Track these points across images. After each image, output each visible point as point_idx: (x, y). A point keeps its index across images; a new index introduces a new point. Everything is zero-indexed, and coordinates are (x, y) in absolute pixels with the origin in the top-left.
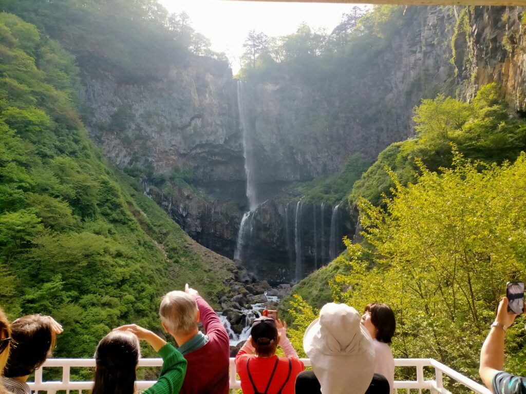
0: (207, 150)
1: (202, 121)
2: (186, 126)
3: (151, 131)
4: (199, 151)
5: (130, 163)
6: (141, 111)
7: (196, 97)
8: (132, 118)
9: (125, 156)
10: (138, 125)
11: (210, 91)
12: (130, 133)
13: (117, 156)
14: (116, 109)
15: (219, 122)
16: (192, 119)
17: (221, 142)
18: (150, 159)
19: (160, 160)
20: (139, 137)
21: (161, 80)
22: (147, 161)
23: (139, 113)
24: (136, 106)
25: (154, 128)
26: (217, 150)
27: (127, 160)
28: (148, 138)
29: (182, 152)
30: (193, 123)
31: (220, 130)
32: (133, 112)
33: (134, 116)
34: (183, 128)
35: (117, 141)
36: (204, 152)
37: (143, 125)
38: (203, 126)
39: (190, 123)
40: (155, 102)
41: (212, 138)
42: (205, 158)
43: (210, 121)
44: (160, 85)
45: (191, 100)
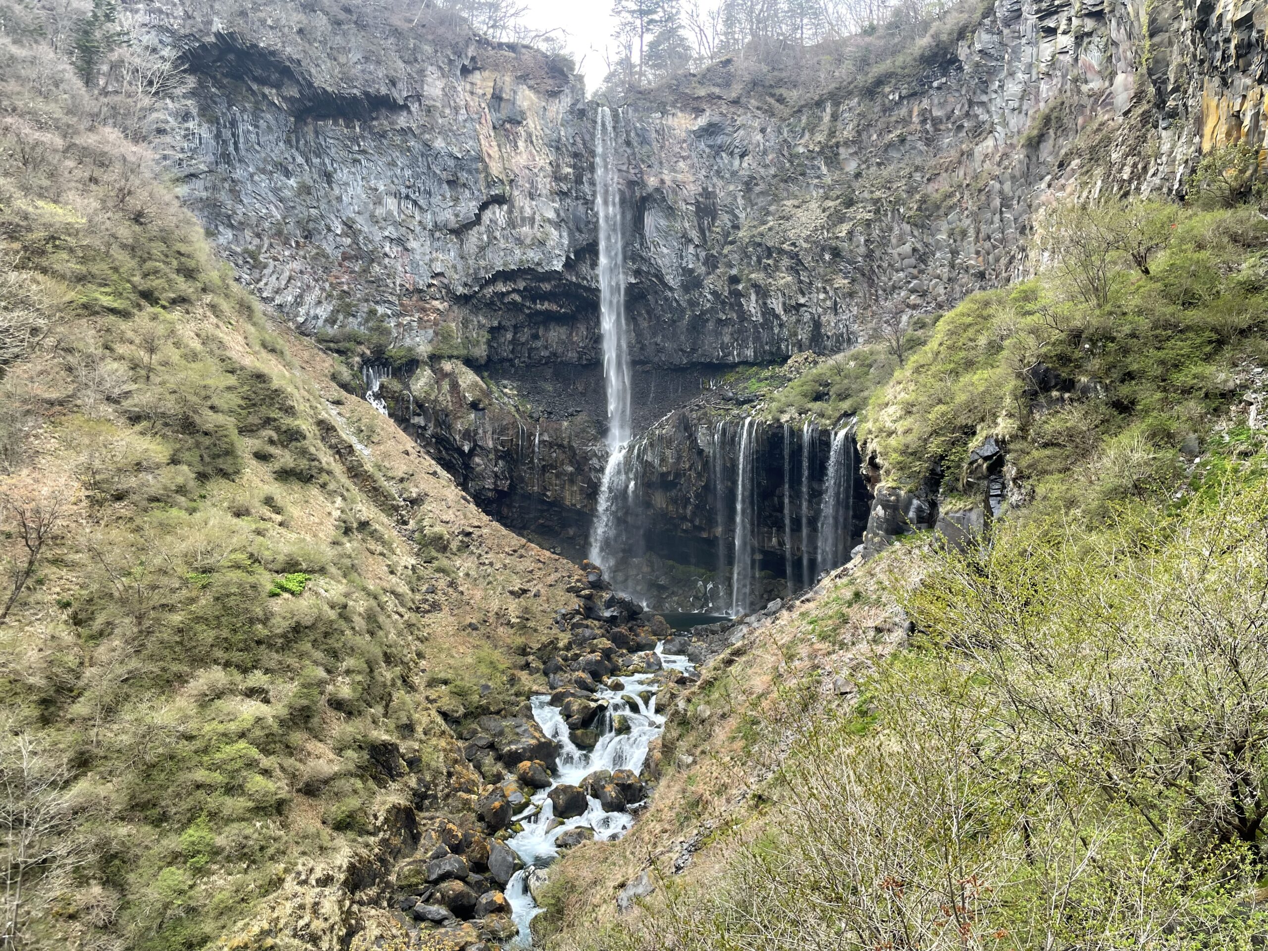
0: (521, 285)
1: (510, 212)
2: (469, 225)
3: (382, 238)
4: (501, 288)
5: (331, 321)
6: (357, 188)
7: (494, 152)
8: (335, 203)
9: (319, 303)
10: (349, 223)
11: (530, 135)
12: (329, 244)
13: (299, 301)
15: (551, 215)
16: (484, 207)
17: (558, 266)
18: (381, 310)
19: (405, 311)
20: (353, 255)
21: (406, 107)
22: (372, 312)
23: (352, 192)
24: (342, 175)
25: (389, 231)
26: (546, 287)
27: (323, 312)
28: (374, 256)
29: (460, 290)
30: (487, 216)
31: (555, 233)
32: (337, 189)
33: (339, 200)
34: (461, 230)
35: (299, 265)
36: (514, 291)
37: (362, 223)
38: (512, 224)
39: (478, 217)
41: (533, 256)
42: (515, 307)
43: (528, 212)
44: (402, 120)
45: (480, 158)
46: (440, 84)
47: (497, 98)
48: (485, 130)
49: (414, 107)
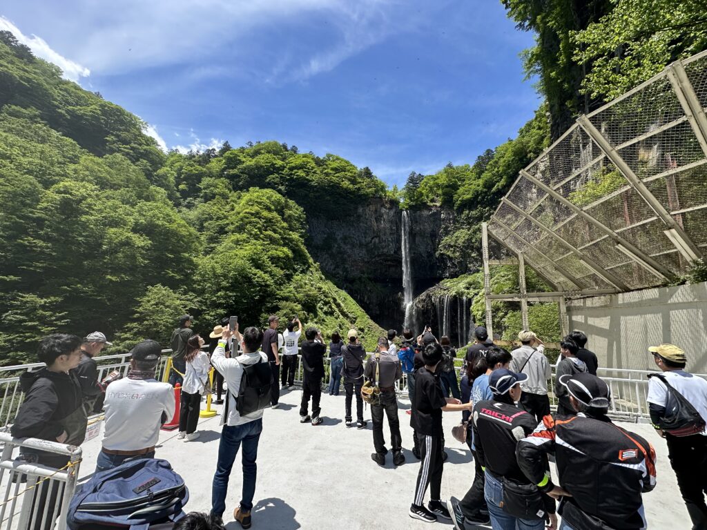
0: (382, 258)
1: (379, 239)
2: (368, 243)
3: (347, 248)
4: (377, 259)
5: (334, 270)
6: (341, 236)
7: (375, 224)
8: (335, 240)
9: (331, 265)
10: (339, 245)
11: (384, 220)
12: (334, 251)
13: (327, 265)
14: (326, 236)
15: (390, 239)
16: (373, 238)
17: (392, 252)
18: (346, 266)
19: (352, 266)
20: (340, 253)
21: (353, 216)
22: (344, 267)
23: (339, 237)
24: (337, 233)
25: (349, 246)
26: (389, 258)
27: (333, 267)
28: (345, 252)
29: (366, 260)
30: (373, 240)
31: (391, 244)
32: (336, 236)
33: (336, 239)
34: (367, 245)
35: (327, 256)
36: (380, 259)
37: (342, 245)
38: (380, 243)
39: (371, 241)
40: (349, 230)
41: (385, 250)
42: (381, 263)
43: (384, 239)
44: (352, 219)
45: (371, 226)
46: (361, 209)
47: (376, 211)
48: (373, 219)
49: (355, 216)
